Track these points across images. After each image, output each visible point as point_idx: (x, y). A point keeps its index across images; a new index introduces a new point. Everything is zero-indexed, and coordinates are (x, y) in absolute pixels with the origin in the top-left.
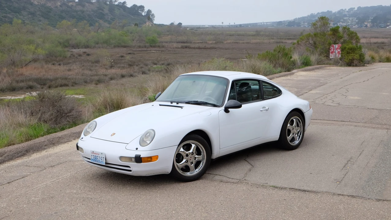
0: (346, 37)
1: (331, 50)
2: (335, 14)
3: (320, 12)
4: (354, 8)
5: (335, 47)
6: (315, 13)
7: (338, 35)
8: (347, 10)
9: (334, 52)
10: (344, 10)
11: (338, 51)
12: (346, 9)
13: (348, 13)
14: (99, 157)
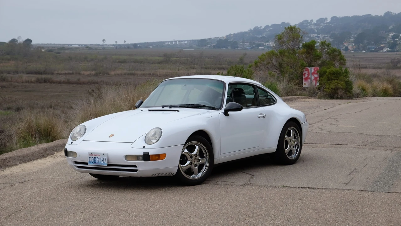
0: (325, 57)
1: (304, 76)
5: (310, 71)
7: (314, 53)
9: (310, 78)
11: (314, 77)
14: (100, 158)
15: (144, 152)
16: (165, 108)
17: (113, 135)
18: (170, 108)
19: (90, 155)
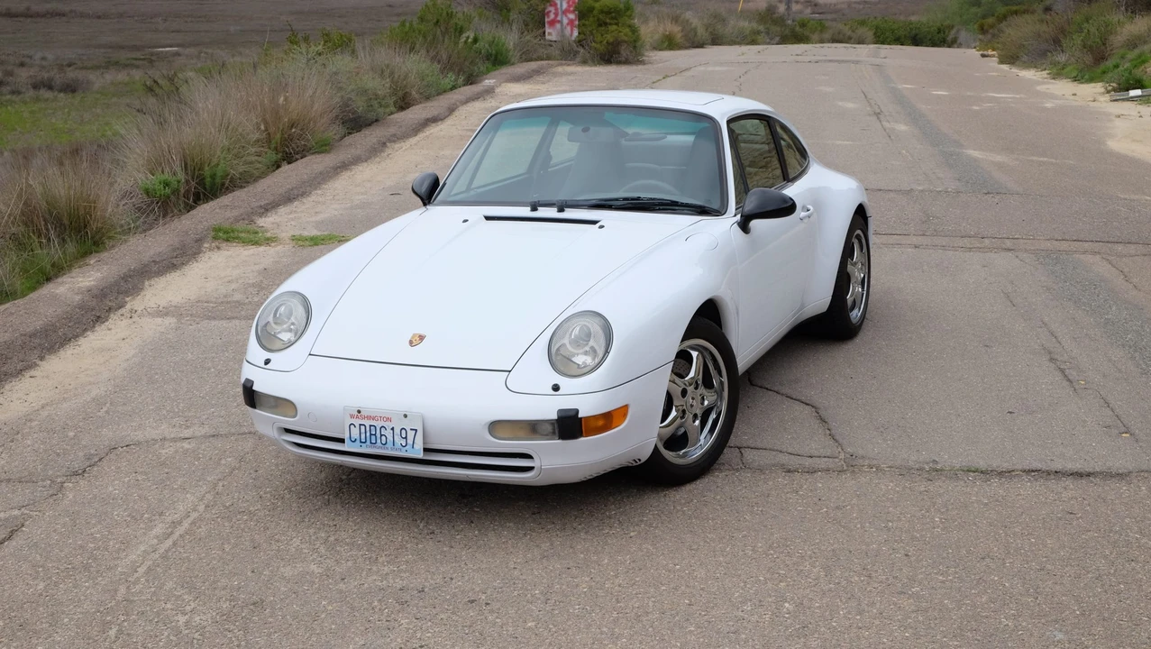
14: (393, 429)
15: (560, 411)
16: (543, 212)
17: (422, 338)
18: (561, 210)
19: (352, 416)
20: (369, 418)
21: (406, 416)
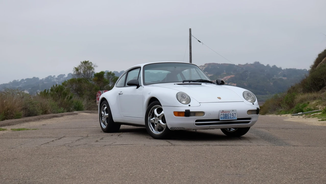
1: (98, 97)
2: (42, 80)
3: (24, 79)
4: (64, 75)
5: (101, 93)
6: (18, 80)
7: (103, 81)
8: (56, 77)
10: (52, 76)
12: (54, 76)
13: (57, 80)
14: (230, 114)
19: (221, 112)
20: (225, 112)
21: (233, 111)
